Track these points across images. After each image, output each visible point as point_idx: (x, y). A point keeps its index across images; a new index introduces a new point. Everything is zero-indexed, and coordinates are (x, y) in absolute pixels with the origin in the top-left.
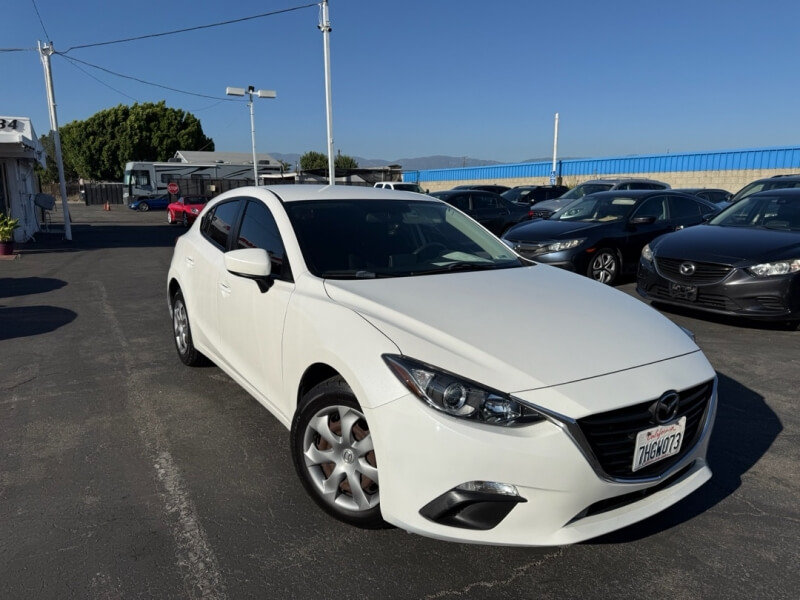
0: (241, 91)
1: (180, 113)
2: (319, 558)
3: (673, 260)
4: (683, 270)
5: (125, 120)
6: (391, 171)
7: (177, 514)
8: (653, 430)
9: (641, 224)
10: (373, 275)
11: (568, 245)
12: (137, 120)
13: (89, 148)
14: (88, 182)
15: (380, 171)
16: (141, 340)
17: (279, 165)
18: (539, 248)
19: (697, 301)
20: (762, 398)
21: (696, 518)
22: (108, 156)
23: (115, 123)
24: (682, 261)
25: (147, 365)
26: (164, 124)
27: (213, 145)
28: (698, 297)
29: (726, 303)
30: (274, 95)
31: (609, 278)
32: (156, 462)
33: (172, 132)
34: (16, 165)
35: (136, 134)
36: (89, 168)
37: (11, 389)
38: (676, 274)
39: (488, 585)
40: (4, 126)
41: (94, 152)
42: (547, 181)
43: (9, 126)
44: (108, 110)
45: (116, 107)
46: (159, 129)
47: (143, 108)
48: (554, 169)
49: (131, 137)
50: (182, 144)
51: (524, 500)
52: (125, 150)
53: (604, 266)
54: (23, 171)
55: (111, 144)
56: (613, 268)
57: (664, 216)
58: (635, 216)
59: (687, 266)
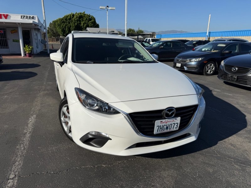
0: (104, 8)
1: (89, 16)
2: (57, 151)
3: (230, 66)
4: (233, 69)
5: (73, 18)
6: (152, 34)
7: (26, 133)
8: (164, 121)
9: (227, 53)
10: (93, 63)
11: (198, 60)
12: (76, 18)
13: (62, 26)
14: (62, 37)
15: (148, 35)
16: (50, 83)
17: (117, 32)
18: (187, 60)
19: (237, 81)
20: (245, 116)
21: (192, 154)
22: (68, 29)
23: (70, 19)
24: (233, 66)
25: (48, 90)
26: (85, 19)
27: (99, 26)
28: (237, 80)
29: (247, 82)
30: (115, 9)
31: (212, 72)
32: (31, 118)
33: (87, 22)
34: (34, 30)
35: (76, 22)
36: (62, 33)
37: (6, 94)
38: (230, 71)
39: (104, 166)
40: (30, 18)
41: (64, 28)
42: (204, 39)
43: (32, 18)
44: (68, 15)
45: (70, 14)
46: (83, 21)
47: (78, 14)
48: (207, 34)
49: (74, 23)
50: (90, 26)
51: (111, 139)
52: (73, 27)
53: (210, 68)
54: (36, 32)
55: (69, 25)
56: (214, 69)
57: (236, 51)
58: (224, 51)
59: (234, 68)
